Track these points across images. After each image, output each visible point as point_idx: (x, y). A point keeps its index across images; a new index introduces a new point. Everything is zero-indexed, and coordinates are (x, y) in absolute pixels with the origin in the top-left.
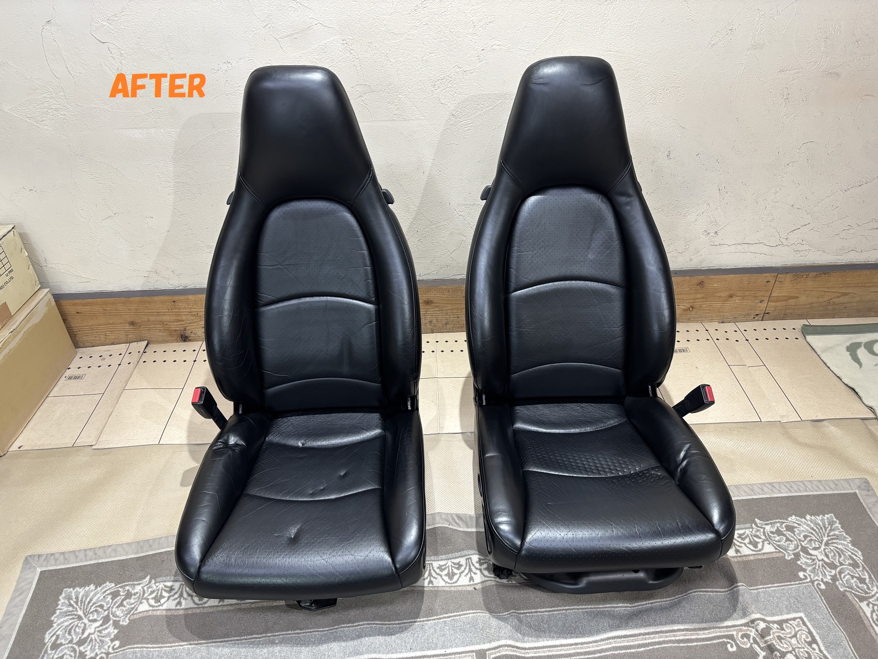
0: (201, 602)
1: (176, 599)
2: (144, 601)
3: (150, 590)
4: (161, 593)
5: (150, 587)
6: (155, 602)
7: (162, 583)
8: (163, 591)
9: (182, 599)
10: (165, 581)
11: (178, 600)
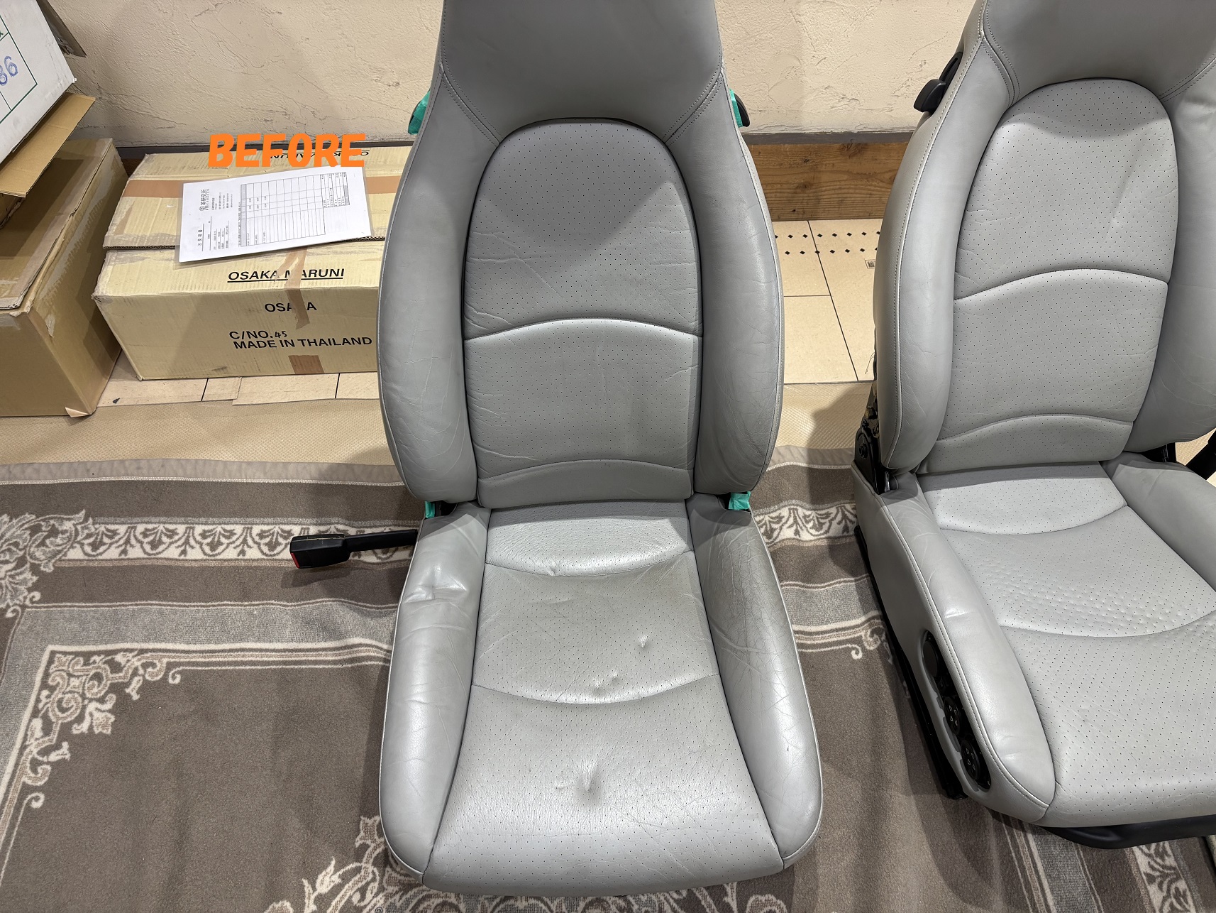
0: (154, 552)
1: (121, 546)
2: (78, 546)
3: (86, 531)
4: (102, 538)
5: (86, 528)
6: (93, 550)
7: (103, 526)
8: (104, 537)
9: (128, 546)
10: (108, 524)
11: (123, 547)
